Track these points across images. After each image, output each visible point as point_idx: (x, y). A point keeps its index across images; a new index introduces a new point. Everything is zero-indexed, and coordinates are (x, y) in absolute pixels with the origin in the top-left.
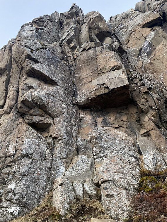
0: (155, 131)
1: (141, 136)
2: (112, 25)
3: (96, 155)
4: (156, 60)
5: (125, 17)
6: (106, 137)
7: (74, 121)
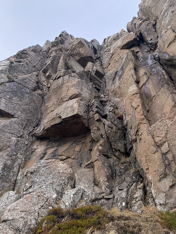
0: (99, 162)
1: (84, 168)
2: (104, 47)
3: (25, 191)
4: (123, 84)
5: (115, 38)
6: (43, 171)
7: (21, 154)
